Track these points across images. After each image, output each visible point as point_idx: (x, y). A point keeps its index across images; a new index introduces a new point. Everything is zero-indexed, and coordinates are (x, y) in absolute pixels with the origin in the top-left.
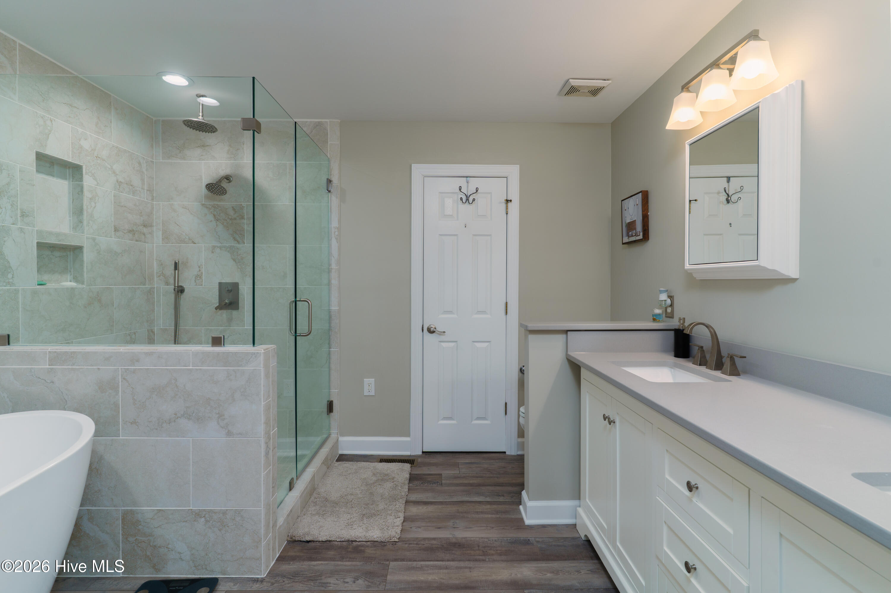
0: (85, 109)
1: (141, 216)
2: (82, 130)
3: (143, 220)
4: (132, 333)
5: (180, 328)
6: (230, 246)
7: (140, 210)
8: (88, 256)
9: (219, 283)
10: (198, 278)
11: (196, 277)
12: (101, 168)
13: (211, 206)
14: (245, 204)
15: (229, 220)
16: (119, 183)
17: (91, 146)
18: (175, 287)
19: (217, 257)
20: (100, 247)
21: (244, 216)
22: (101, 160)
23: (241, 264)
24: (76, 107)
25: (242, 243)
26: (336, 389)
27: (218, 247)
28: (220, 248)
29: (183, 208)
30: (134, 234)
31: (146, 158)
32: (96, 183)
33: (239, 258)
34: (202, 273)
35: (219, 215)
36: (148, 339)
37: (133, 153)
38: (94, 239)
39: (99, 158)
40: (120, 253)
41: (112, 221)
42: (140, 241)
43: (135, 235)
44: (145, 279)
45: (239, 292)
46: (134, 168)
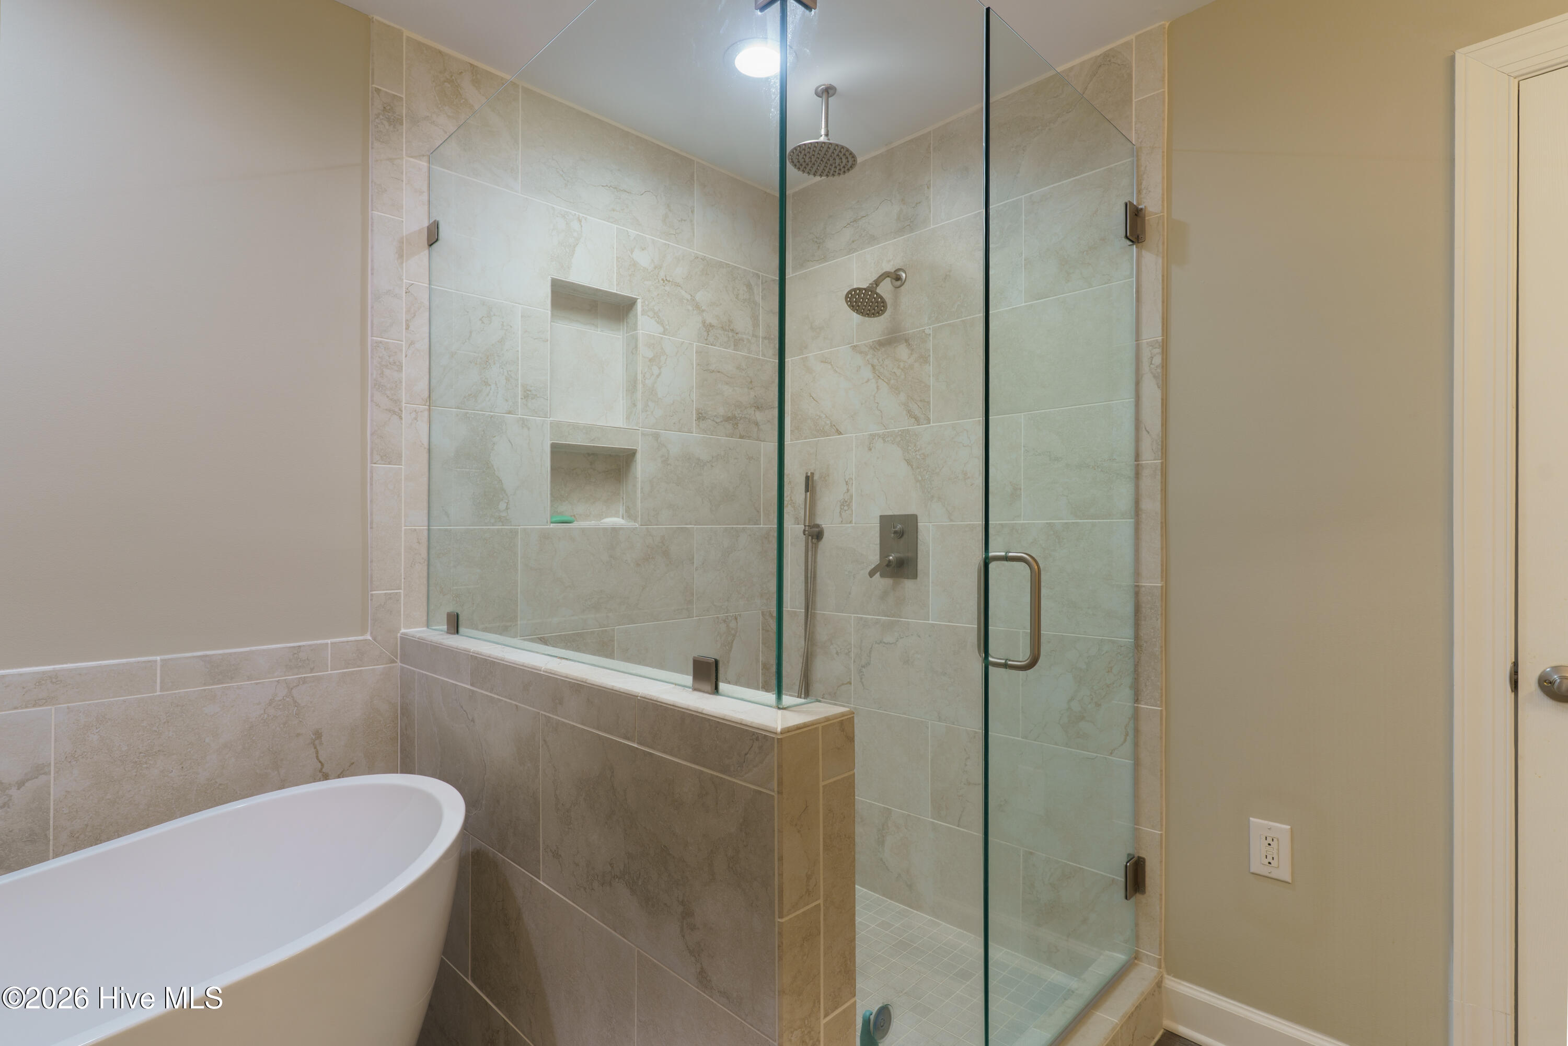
0: (642, 193)
1: (751, 389)
2: (638, 233)
3: (755, 396)
4: (730, 618)
5: (812, 611)
6: (901, 430)
7: (748, 376)
8: (642, 468)
9: (881, 516)
10: (846, 508)
11: (841, 505)
12: (671, 301)
13: (867, 346)
14: (931, 327)
15: (900, 371)
16: (708, 327)
17: (652, 260)
18: (805, 526)
19: (878, 458)
20: (668, 450)
21: (929, 356)
22: (672, 285)
23: (922, 470)
24: (625, 191)
25: (925, 422)
26: (1153, 827)
27: (880, 437)
28: (884, 437)
29: (822, 362)
30: (737, 424)
31: (762, 276)
32: (661, 329)
33: (918, 457)
34: (851, 496)
35: (881, 365)
36: (763, 629)
37: (736, 267)
38: (656, 436)
39: (669, 281)
40: (708, 462)
41: (693, 401)
42: (749, 438)
43: (737, 426)
44: (758, 512)
45: (919, 537)
46: (738, 295)
